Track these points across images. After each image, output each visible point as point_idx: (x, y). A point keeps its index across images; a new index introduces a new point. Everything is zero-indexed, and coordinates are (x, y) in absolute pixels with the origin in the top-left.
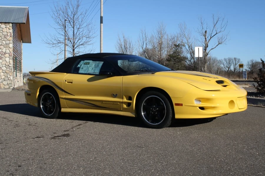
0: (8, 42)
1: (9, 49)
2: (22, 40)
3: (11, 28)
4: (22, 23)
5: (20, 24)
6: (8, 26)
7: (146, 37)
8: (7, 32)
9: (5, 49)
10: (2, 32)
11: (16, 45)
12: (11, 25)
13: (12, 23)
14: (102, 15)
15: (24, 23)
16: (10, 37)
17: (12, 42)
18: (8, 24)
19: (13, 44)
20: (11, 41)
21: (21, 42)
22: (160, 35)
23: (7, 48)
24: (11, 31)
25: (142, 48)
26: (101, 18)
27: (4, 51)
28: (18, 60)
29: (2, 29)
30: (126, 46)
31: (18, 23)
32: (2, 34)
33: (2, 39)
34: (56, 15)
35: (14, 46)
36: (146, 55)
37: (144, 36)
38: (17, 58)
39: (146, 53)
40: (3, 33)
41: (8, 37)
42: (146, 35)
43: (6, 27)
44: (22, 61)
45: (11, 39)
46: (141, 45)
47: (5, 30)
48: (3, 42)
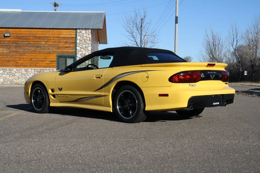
0: (87, 45)
1: (88, 51)
2: (99, 41)
3: (90, 33)
4: (99, 29)
5: (98, 30)
6: (88, 32)
7: (237, 33)
8: (86, 37)
9: (85, 51)
10: (82, 36)
11: (94, 47)
12: (90, 30)
13: (91, 29)
14: (177, 15)
15: (101, 29)
16: (89, 41)
17: (91, 45)
18: (87, 30)
19: (92, 47)
20: (89, 45)
21: (98, 43)
22: (256, 29)
23: (87, 51)
24: (90, 36)
25: (232, 46)
26: (176, 18)
27: (84, 54)
28: (95, 61)
29: (83, 34)
30: (214, 43)
31: (96, 29)
32: (82, 39)
33: (83, 43)
34: (127, 24)
35: (92, 48)
36: (237, 53)
37: (234, 32)
38: (95, 60)
39: (236, 52)
40: (84, 38)
41: (88, 41)
42: (237, 30)
43: (86, 32)
44: (99, 61)
45: (90, 42)
46: (231, 42)
47: (85, 35)
48: (83, 45)
